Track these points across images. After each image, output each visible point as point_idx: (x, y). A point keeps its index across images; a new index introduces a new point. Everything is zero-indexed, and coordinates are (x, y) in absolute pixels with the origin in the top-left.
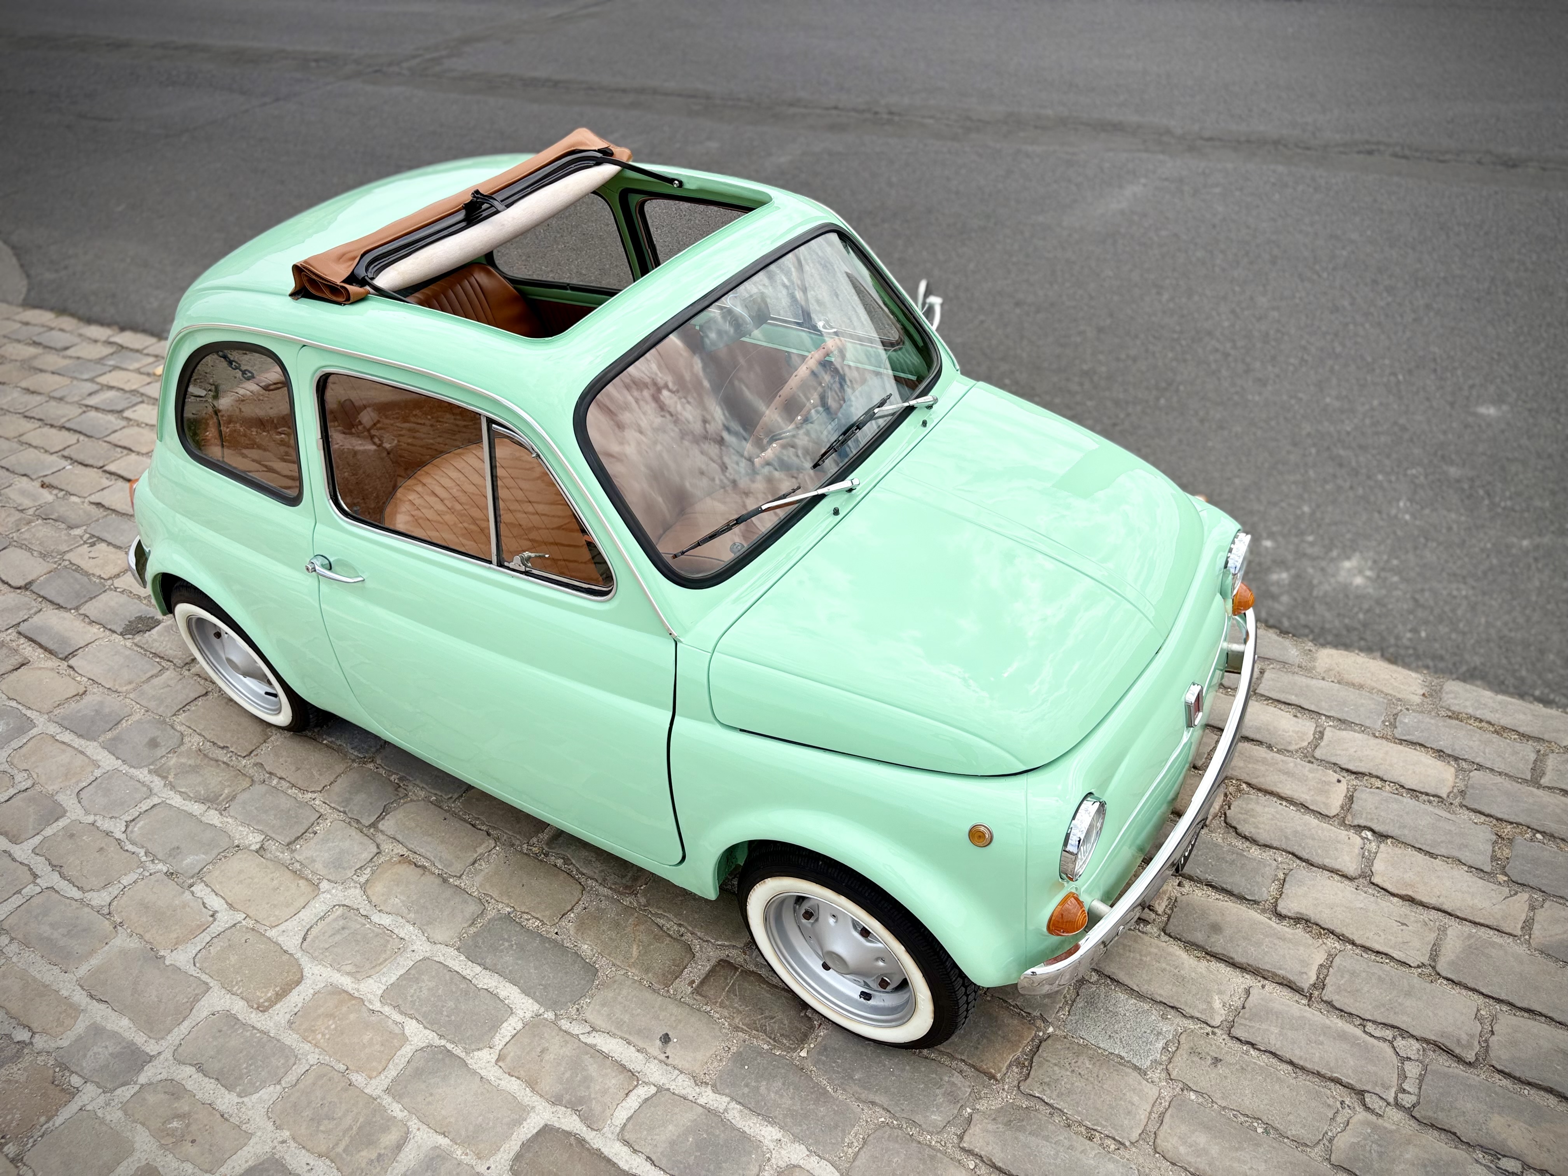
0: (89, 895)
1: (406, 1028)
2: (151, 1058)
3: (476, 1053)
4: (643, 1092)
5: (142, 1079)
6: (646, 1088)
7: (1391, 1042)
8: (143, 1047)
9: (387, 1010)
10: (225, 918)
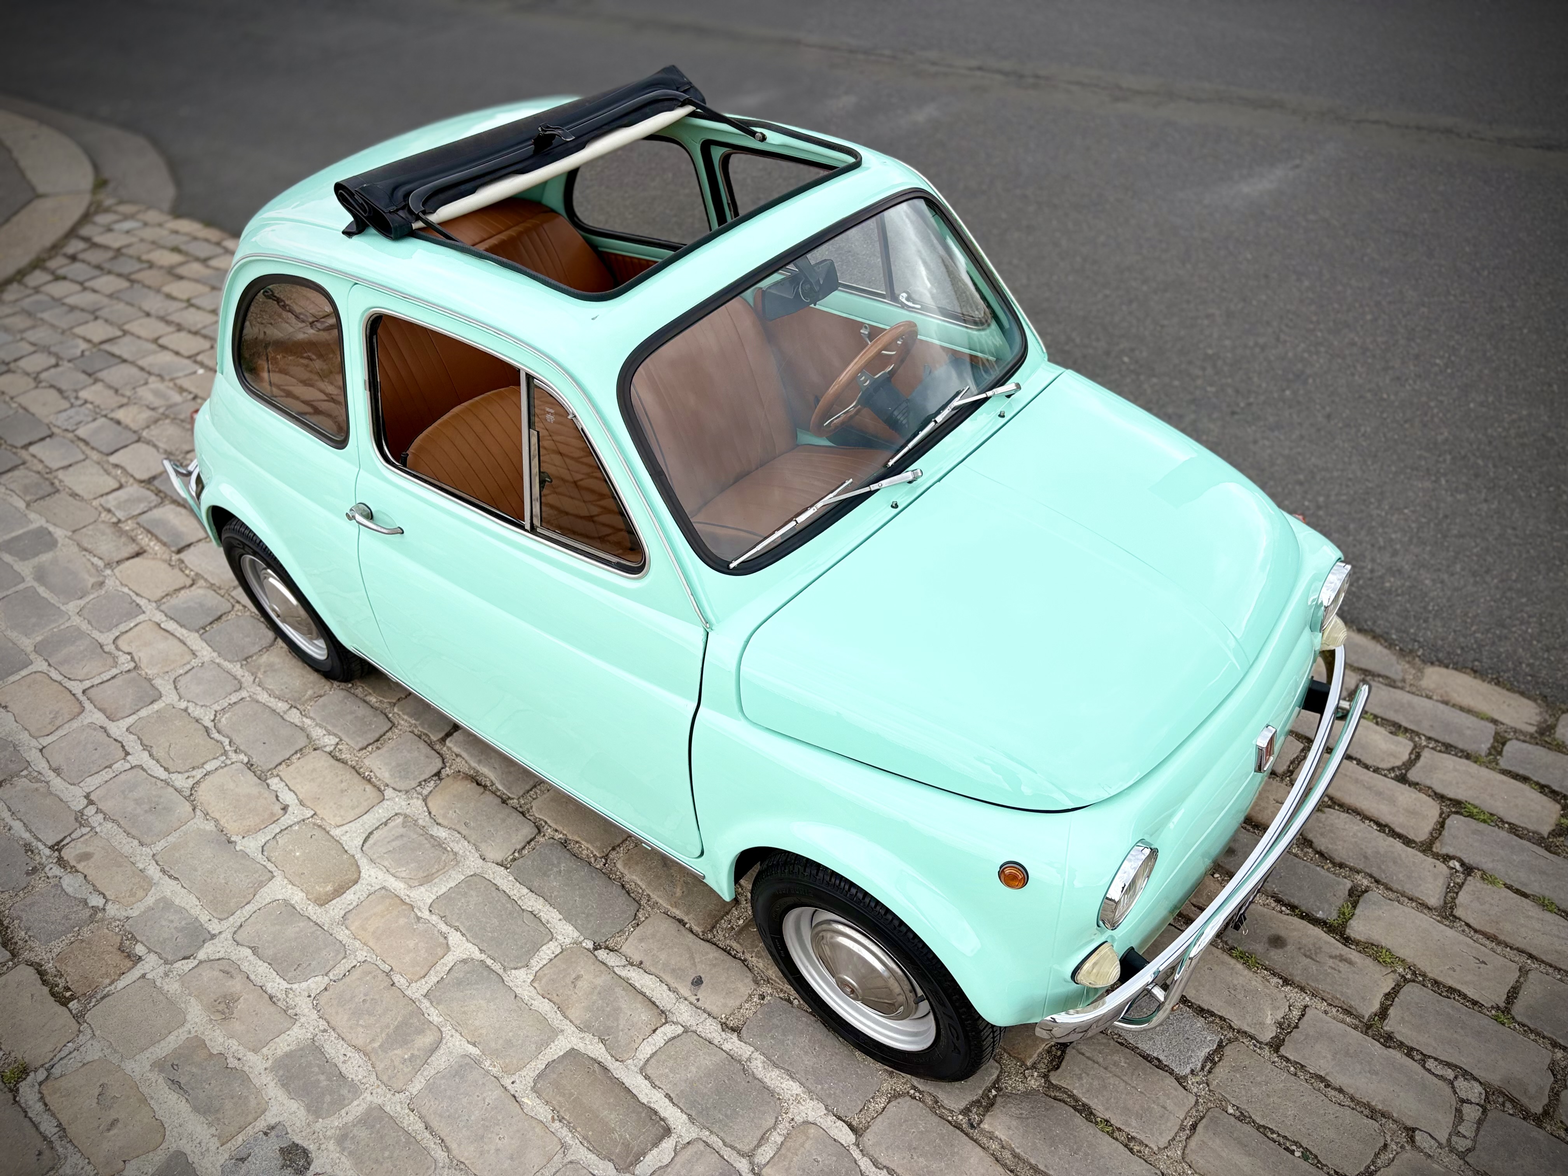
0: (174, 776)
1: (450, 939)
2: (213, 937)
3: (513, 971)
4: (669, 1031)
5: (201, 955)
6: (673, 1027)
7: (1451, 1083)
8: (206, 925)
9: (434, 919)
10: (296, 813)
